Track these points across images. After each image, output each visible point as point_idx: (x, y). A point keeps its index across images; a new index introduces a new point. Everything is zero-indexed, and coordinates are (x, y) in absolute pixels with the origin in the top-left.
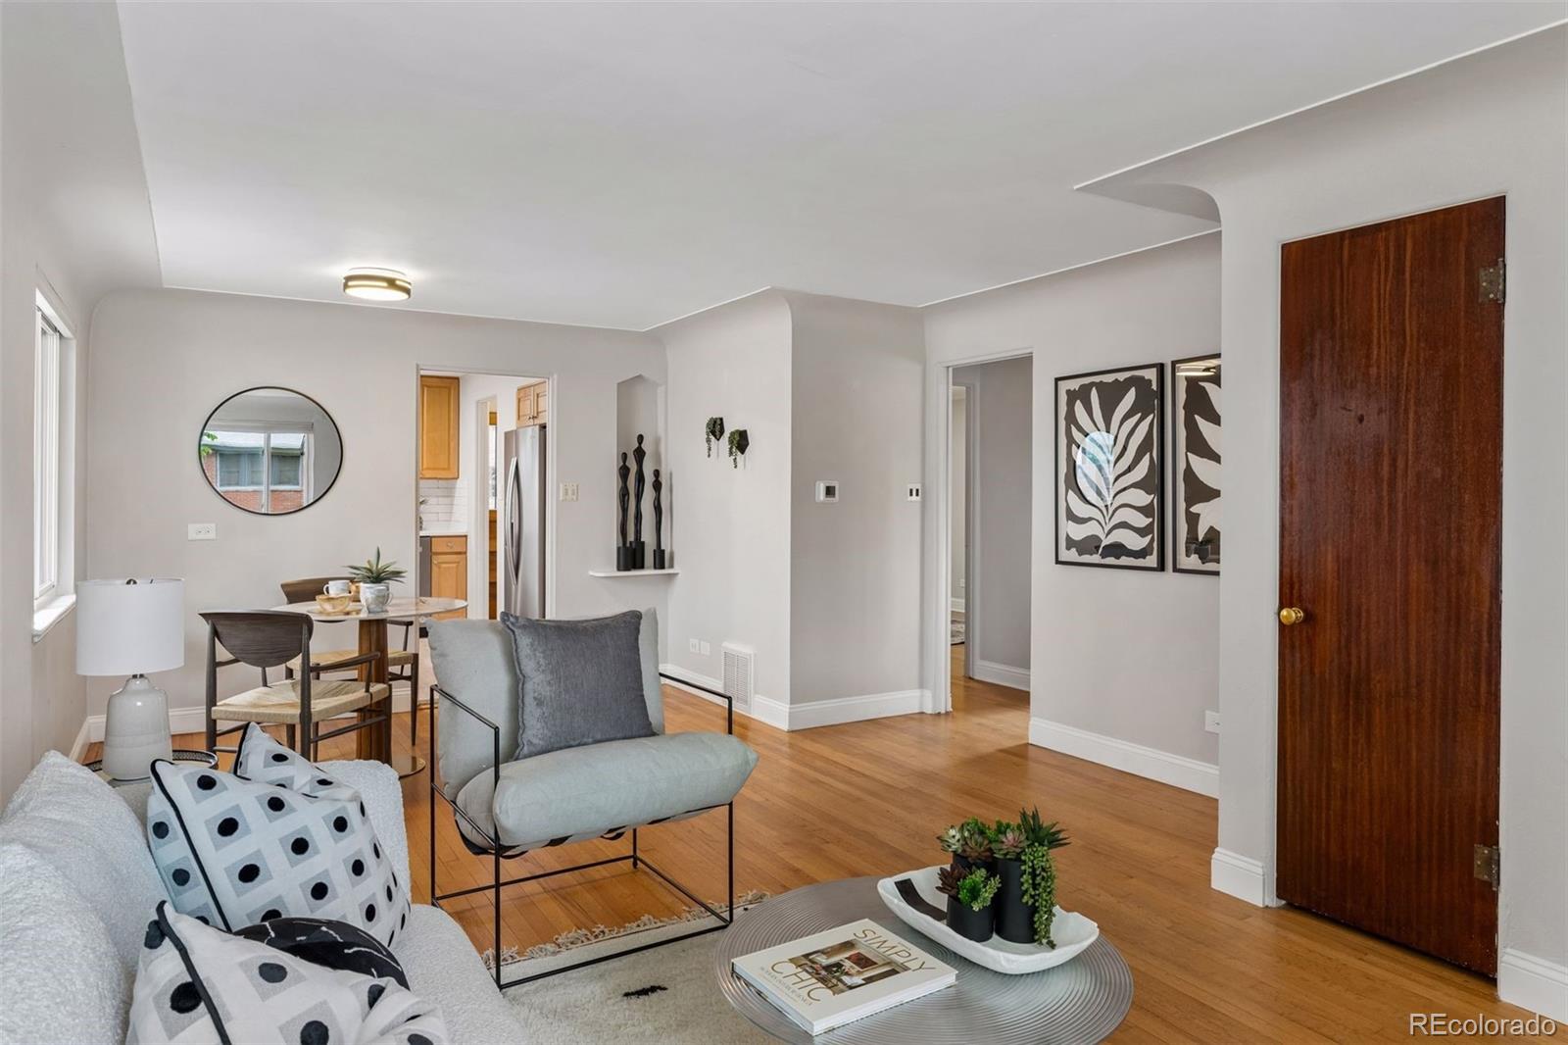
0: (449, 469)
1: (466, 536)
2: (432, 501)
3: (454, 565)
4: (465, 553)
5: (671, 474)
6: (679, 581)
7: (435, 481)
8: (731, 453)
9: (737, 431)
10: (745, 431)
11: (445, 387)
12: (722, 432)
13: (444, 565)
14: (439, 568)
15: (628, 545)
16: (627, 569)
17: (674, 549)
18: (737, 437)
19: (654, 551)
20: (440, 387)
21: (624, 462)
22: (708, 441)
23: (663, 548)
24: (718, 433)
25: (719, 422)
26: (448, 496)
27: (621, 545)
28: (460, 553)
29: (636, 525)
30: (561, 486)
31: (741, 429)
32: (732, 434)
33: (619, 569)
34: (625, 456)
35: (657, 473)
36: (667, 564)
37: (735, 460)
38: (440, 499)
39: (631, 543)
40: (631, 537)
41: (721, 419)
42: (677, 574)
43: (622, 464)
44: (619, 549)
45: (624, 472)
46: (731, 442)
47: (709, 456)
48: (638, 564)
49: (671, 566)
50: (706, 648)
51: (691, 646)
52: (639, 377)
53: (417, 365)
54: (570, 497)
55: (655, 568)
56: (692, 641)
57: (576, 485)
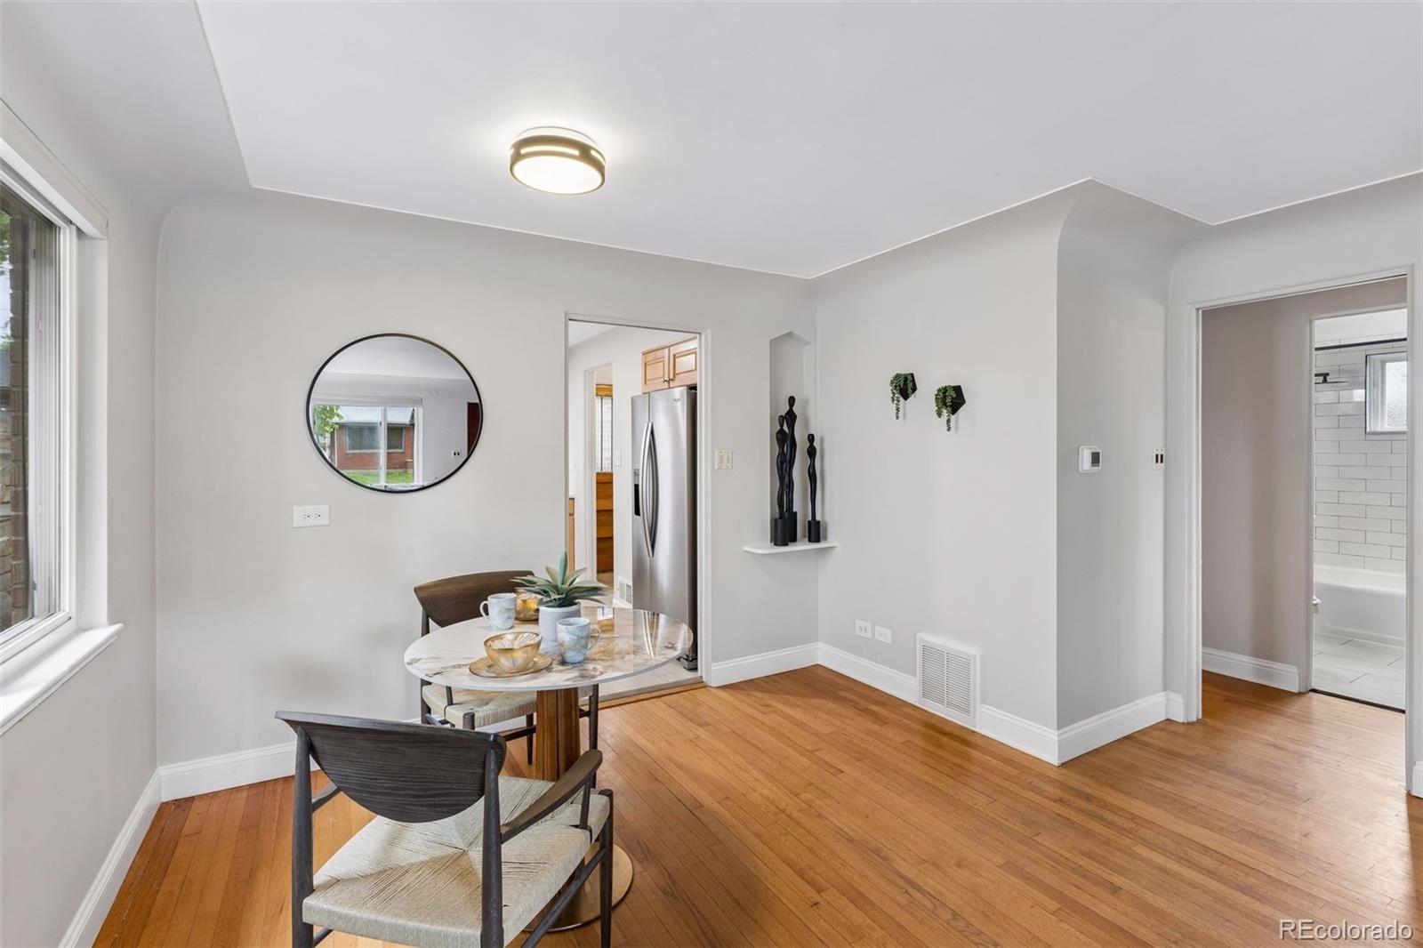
8: (940, 413)
9: (942, 387)
10: (960, 387)
12: (916, 390)
15: (786, 517)
16: (779, 544)
17: (830, 519)
18: (946, 395)
19: (808, 522)
21: (782, 425)
22: (892, 400)
23: (817, 519)
24: (909, 392)
25: (907, 378)
27: (778, 517)
29: (788, 495)
30: (716, 453)
31: (951, 385)
32: (938, 391)
33: (772, 545)
34: (782, 420)
35: (810, 438)
36: (822, 535)
37: (945, 420)
41: (911, 375)
42: (834, 547)
44: (774, 521)
45: (781, 437)
46: (934, 400)
47: (897, 417)
48: (792, 537)
49: (828, 538)
50: (884, 635)
51: (858, 629)
52: (789, 335)
53: (566, 313)
54: (725, 465)
55: (810, 541)
56: (859, 623)
57: (730, 452)
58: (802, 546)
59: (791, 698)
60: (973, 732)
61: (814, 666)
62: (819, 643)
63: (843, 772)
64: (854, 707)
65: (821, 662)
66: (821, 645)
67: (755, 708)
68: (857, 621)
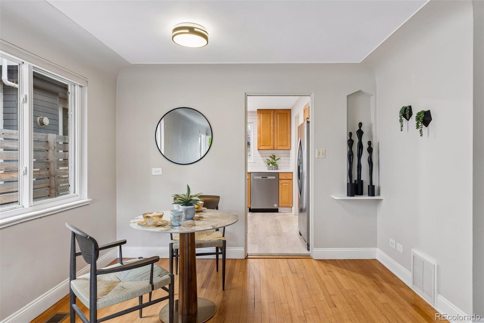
0: (287, 146)
1: (292, 173)
2: (282, 158)
3: (288, 184)
4: (292, 179)
5: (378, 144)
6: (383, 204)
7: (283, 151)
8: (418, 127)
9: (422, 111)
10: (429, 111)
11: (285, 113)
12: (411, 114)
13: (283, 184)
14: (282, 185)
15: (353, 182)
16: (352, 195)
17: (380, 185)
18: (422, 115)
19: (368, 186)
20: (283, 114)
21: (351, 137)
22: (401, 121)
23: (374, 184)
24: (408, 116)
25: (408, 108)
26: (288, 157)
27: (349, 182)
28: (290, 179)
29: (358, 171)
30: (316, 151)
31: (426, 110)
32: (419, 114)
33: (348, 196)
34: (351, 134)
35: (370, 143)
36: (376, 193)
37: (421, 131)
38: (286, 158)
39: (355, 181)
40: (355, 177)
41: (410, 107)
42: (382, 199)
43: (349, 138)
44: (348, 184)
45: (350, 143)
46: (418, 119)
47: (402, 130)
48: (359, 191)
49: (379, 194)
50: (400, 248)
51: (390, 244)
52: (360, 92)
53: (245, 93)
54: (321, 156)
55: (369, 195)
56: (391, 240)
57: (324, 150)
58: (365, 197)
59: (345, 271)
60: (433, 309)
61: (373, 260)
62: (378, 249)
63: (336, 307)
64: (375, 282)
65: (377, 258)
66: (378, 250)
67: (324, 271)
68: (390, 239)
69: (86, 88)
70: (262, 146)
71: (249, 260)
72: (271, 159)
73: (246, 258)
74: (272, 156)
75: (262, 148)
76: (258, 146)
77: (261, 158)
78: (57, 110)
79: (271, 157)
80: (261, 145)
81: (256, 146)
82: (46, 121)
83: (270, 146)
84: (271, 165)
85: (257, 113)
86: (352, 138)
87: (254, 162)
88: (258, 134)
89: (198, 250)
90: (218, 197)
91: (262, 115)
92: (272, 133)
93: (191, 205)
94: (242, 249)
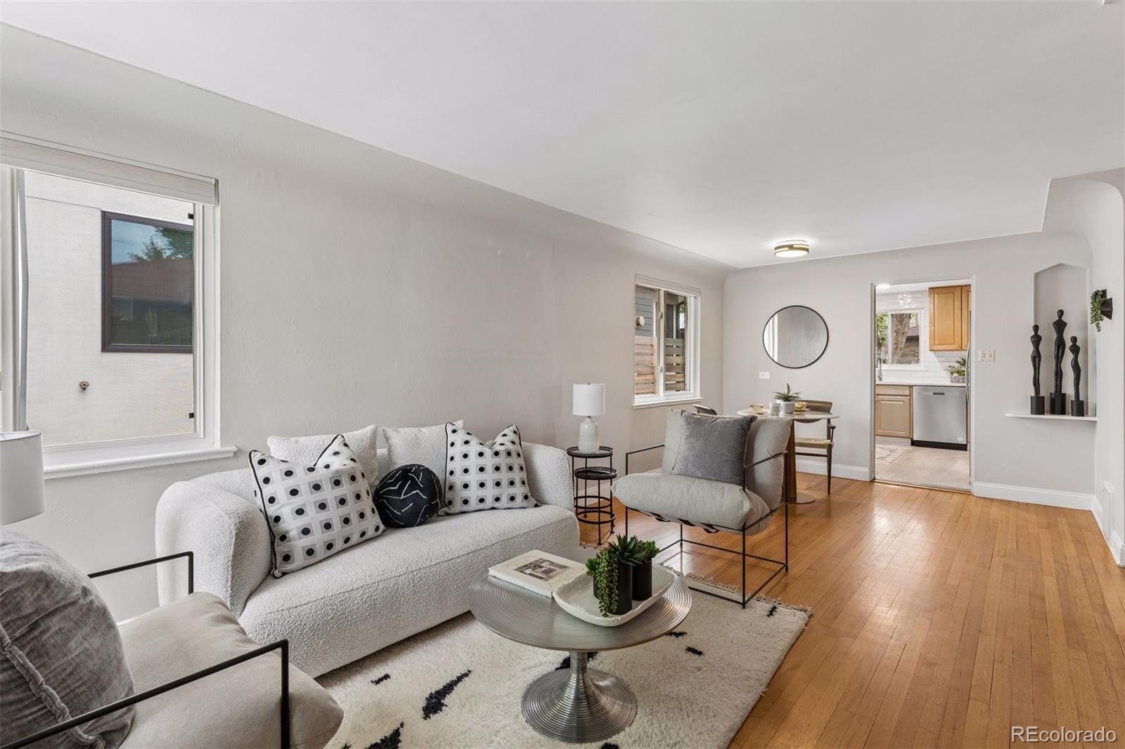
5: (1095, 340)
6: (1100, 428)
15: (1041, 395)
16: (1039, 413)
17: (1097, 401)
27: (1035, 395)
30: (979, 351)
33: (1031, 413)
34: (1036, 328)
35: (1075, 340)
36: (1089, 412)
42: (1097, 422)
43: (1035, 333)
45: (1037, 339)
48: (1058, 411)
49: (1094, 414)
52: (1062, 265)
53: (871, 283)
54: (987, 359)
55: (1072, 415)
57: (993, 350)
58: (1068, 417)
62: (1094, 496)
65: (1092, 510)
66: (1094, 498)
69: (699, 298)
70: (938, 344)
71: (876, 484)
72: (957, 365)
73: (873, 481)
74: (961, 360)
75: (936, 347)
76: (930, 345)
77: (938, 364)
78: (652, 307)
79: (958, 362)
80: (936, 343)
81: (928, 344)
82: (642, 321)
83: (954, 344)
84: (955, 375)
85: (928, 293)
86: (1039, 333)
87: (926, 369)
88: (930, 326)
89: (798, 449)
90: (831, 404)
91: (938, 297)
92: (958, 324)
93: (789, 401)
94: (867, 470)
